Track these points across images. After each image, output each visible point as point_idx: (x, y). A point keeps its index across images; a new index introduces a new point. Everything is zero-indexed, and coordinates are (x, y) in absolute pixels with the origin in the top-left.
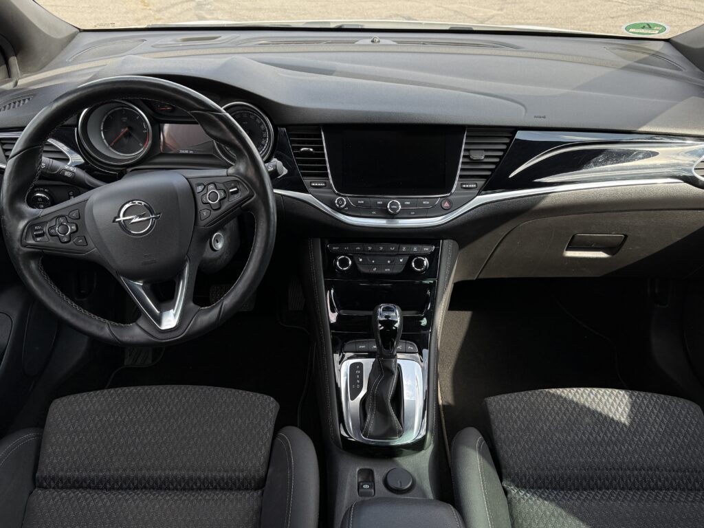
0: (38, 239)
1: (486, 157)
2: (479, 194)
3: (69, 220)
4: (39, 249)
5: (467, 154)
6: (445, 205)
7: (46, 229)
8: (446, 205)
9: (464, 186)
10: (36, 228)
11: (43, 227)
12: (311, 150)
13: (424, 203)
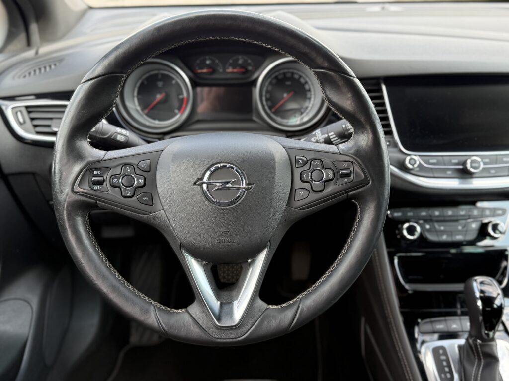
0: (95, 187)
3: (138, 171)
4: (92, 199)
7: (107, 176)
10: (95, 172)
11: (104, 173)
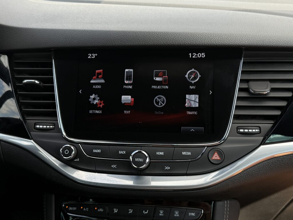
1: (273, 90)
2: (263, 143)
5: (245, 86)
6: (214, 158)
8: (216, 157)
9: (242, 130)
12: (37, 82)
13: (184, 153)
